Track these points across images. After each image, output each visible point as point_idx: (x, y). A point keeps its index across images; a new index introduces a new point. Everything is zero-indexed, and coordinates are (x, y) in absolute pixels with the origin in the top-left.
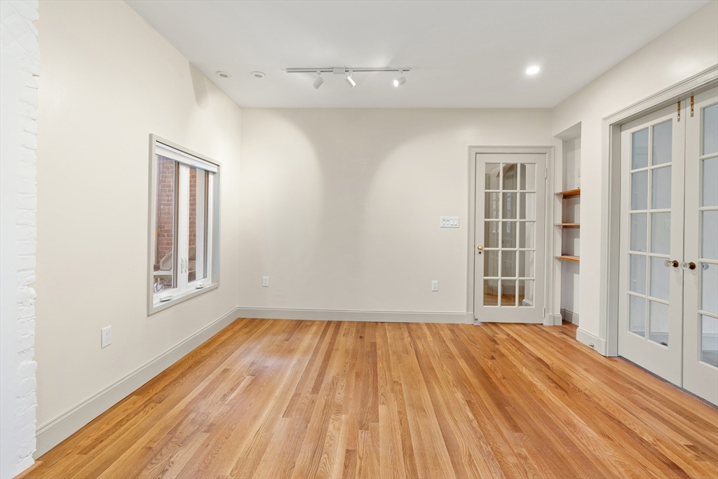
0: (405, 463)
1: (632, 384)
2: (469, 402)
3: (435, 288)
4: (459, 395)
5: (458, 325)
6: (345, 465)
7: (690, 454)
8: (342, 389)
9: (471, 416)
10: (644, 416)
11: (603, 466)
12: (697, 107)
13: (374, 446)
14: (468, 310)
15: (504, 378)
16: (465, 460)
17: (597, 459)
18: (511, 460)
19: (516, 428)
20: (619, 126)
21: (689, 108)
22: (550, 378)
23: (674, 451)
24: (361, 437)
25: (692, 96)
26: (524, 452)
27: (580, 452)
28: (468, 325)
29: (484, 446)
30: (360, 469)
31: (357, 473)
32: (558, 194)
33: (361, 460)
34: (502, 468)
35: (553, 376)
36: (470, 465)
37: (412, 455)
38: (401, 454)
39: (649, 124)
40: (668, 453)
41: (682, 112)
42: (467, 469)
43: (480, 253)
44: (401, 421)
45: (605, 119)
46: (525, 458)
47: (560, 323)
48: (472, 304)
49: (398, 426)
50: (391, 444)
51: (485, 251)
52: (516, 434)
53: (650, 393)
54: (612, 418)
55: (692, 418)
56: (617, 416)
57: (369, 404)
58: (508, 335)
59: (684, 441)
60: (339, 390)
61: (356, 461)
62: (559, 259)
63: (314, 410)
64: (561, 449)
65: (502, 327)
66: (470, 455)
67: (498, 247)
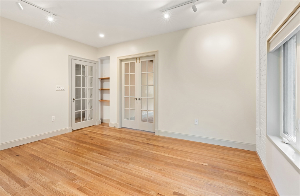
0: (101, 177)
1: (130, 132)
2: (99, 154)
3: (54, 119)
4: (94, 154)
5: (66, 134)
6: (83, 192)
7: (148, 141)
8: (42, 177)
9: (104, 156)
10: (137, 137)
11: (140, 150)
12: (141, 61)
13: (85, 181)
14: (69, 126)
15: (102, 143)
16: (115, 166)
17: (138, 149)
18: (124, 159)
19: (118, 153)
20: (121, 61)
21: (139, 60)
22: (113, 138)
23: (146, 141)
24: (77, 182)
25: (139, 58)
26: (125, 156)
27: (134, 150)
28: (70, 133)
29: (116, 161)
30: (90, 189)
31: (90, 190)
32: (100, 78)
33: (87, 187)
34: (124, 162)
35: (113, 137)
36: (117, 166)
37: (100, 175)
38: (97, 177)
39: (129, 62)
40: (145, 142)
41: (137, 61)
42: (118, 167)
43: (74, 101)
44: (85, 170)
45: (118, 57)
46: (126, 157)
47: (101, 123)
48: (71, 124)
49: (86, 172)
50: (90, 177)
51: (76, 100)
52: (119, 154)
53: (134, 133)
54: (133, 141)
55: (143, 134)
56: (133, 140)
57: (65, 173)
58: (89, 131)
59: (146, 139)
60: (41, 178)
61: (85, 189)
62: (100, 101)
63: (39, 191)
64: (131, 151)
65: (83, 129)
66: (115, 164)
67: (80, 98)
